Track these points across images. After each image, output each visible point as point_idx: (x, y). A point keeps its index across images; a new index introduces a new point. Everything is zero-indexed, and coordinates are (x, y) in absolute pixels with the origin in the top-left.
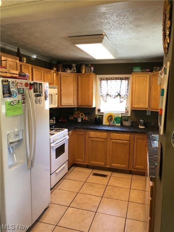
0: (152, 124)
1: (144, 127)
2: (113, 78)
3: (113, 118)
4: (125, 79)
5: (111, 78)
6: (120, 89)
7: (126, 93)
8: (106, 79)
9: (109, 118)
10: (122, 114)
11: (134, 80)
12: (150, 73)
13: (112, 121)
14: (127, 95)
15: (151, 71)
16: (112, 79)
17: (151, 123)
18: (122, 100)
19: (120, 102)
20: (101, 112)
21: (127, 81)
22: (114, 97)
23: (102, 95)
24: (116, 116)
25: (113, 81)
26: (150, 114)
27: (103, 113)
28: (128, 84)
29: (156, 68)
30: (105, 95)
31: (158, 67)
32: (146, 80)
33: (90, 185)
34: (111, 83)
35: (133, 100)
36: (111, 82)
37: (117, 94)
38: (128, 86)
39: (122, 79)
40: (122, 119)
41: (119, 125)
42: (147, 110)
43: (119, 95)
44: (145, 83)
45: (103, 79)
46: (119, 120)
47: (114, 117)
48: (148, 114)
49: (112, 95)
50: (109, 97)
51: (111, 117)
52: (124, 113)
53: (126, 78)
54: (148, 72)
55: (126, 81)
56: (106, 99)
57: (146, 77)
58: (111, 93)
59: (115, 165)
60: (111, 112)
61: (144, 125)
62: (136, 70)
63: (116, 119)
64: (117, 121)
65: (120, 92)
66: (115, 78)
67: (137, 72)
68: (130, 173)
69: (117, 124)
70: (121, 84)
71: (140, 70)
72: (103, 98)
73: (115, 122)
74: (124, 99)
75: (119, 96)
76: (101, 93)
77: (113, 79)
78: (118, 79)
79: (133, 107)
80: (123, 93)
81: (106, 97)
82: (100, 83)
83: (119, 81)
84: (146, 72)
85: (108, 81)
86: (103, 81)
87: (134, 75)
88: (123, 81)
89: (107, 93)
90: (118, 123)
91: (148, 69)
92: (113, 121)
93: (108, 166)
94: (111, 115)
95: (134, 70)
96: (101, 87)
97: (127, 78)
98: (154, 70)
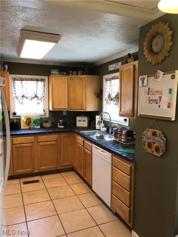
0: (69, 123)
1: (63, 127)
2: (28, 78)
3: (32, 121)
4: (41, 81)
5: (26, 79)
6: (37, 90)
7: (42, 95)
8: (21, 79)
9: (28, 121)
10: (40, 116)
11: (53, 82)
12: (67, 76)
13: (31, 124)
14: (44, 96)
15: (68, 74)
16: (32, 79)
17: (67, 122)
18: (39, 101)
19: (37, 103)
20: (17, 115)
21: (43, 82)
22: (31, 98)
23: (17, 96)
24: (35, 119)
25: (28, 82)
26: (66, 114)
27: (20, 116)
28: (44, 86)
29: (72, 72)
30: (21, 97)
31: (74, 71)
32: (64, 82)
33: (30, 194)
34: (26, 84)
35: (54, 102)
36: (26, 82)
37: (34, 96)
38: (44, 88)
39: (37, 80)
40: (41, 121)
41: (39, 127)
42: (63, 111)
43: (36, 96)
44: (64, 85)
45: (16, 79)
46: (39, 122)
47: (33, 119)
48: (65, 114)
49: (28, 97)
50: (26, 98)
51: (29, 120)
52: (43, 114)
53: (41, 79)
54: (65, 75)
55: (41, 83)
56: (22, 101)
57: (64, 80)
58: (27, 94)
59: (43, 168)
60: (29, 115)
61: (63, 124)
62: (54, 72)
63: (35, 122)
64: (37, 124)
65: (37, 93)
66: (30, 79)
67: (56, 74)
68: (58, 171)
69: (36, 127)
70: (37, 85)
71: (58, 73)
72: (18, 100)
73: (34, 124)
74: (42, 101)
75: (36, 98)
76: (15, 94)
77: (28, 80)
78: (33, 80)
79: (54, 108)
80: (40, 95)
81: (21, 99)
82: (14, 83)
83: (34, 82)
84: (63, 75)
85: (23, 81)
86: (17, 82)
87: (53, 77)
88: (38, 82)
89: (23, 95)
90: (38, 126)
91: (65, 72)
92: (33, 124)
93: (36, 171)
94: (29, 118)
95: (52, 72)
96: (15, 88)
97: (43, 80)
98: (70, 74)
